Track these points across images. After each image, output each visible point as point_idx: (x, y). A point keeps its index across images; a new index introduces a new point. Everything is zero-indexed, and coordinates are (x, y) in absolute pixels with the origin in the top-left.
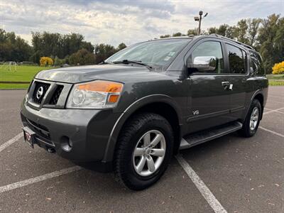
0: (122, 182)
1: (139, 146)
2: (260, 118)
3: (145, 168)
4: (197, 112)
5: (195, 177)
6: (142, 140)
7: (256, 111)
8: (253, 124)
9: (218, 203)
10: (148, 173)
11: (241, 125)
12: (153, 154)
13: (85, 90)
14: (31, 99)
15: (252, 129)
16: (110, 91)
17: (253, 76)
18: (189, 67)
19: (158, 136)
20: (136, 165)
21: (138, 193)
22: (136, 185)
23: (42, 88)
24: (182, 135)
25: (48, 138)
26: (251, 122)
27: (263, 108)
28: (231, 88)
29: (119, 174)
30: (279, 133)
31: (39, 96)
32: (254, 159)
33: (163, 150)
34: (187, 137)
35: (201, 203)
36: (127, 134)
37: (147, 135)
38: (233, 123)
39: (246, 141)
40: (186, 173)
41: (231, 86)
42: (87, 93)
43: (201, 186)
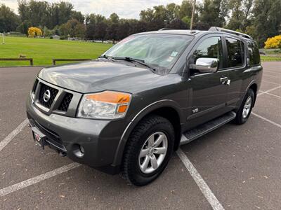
0: (129, 181)
1: (144, 148)
2: (253, 105)
3: (149, 165)
4: (197, 110)
5: (193, 171)
6: (147, 143)
7: (249, 100)
8: (245, 112)
9: (214, 197)
10: (151, 170)
11: (235, 114)
12: (156, 152)
13: (94, 100)
14: (38, 101)
15: (245, 116)
16: (119, 101)
17: (249, 67)
18: (191, 68)
19: (161, 136)
20: (141, 164)
21: (142, 188)
22: (139, 181)
23: (48, 91)
24: (182, 132)
25: (58, 141)
26: (244, 110)
27: (255, 96)
28: (228, 83)
29: (127, 175)
30: (269, 119)
31: (46, 99)
32: (245, 149)
33: (164, 148)
34: (186, 133)
36: (134, 140)
37: (151, 137)
38: (228, 114)
39: (238, 129)
40: (184, 166)
41: (229, 81)
42: (97, 103)
43: (199, 179)
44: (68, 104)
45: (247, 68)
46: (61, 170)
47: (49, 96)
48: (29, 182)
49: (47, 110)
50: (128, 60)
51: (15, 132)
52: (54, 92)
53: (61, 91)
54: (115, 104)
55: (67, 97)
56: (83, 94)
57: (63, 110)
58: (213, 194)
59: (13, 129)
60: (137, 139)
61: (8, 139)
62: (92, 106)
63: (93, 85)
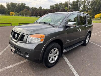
0: (45, 66)
1: (50, 54)
2: (90, 39)
3: (52, 60)
4: (69, 40)
5: (68, 62)
6: (51, 52)
7: (88, 37)
8: (87, 41)
10: (53, 62)
11: (83, 42)
12: (55, 55)
13: (32, 37)
14: (13, 38)
15: (87, 43)
18: (66, 25)
19: (56, 50)
20: (49, 60)
22: (49, 66)
23: (16, 34)
25: (20, 52)
27: (90, 35)
28: (80, 31)
29: (44, 64)
30: (96, 43)
31: (16, 37)
32: (87, 54)
33: (58, 54)
34: (65, 49)
35: (70, 71)
36: (46, 51)
37: (53, 50)
38: (80, 42)
39: (84, 47)
40: (65, 60)
41: (80, 30)
42: (33, 38)
43: (70, 65)
44: (23, 39)
45: (87, 25)
46: (21, 62)
47: (17, 36)
48: (10, 67)
49: (16, 41)
50: (44, 23)
51: (5, 49)
52: (18, 34)
53: (21, 34)
54: (40, 38)
55: (23, 36)
56: (28, 35)
57: (22, 41)
58: (75, 70)
59: (4, 48)
60: (47, 51)
61: (3, 52)
62: (32, 39)
63: (32, 32)
